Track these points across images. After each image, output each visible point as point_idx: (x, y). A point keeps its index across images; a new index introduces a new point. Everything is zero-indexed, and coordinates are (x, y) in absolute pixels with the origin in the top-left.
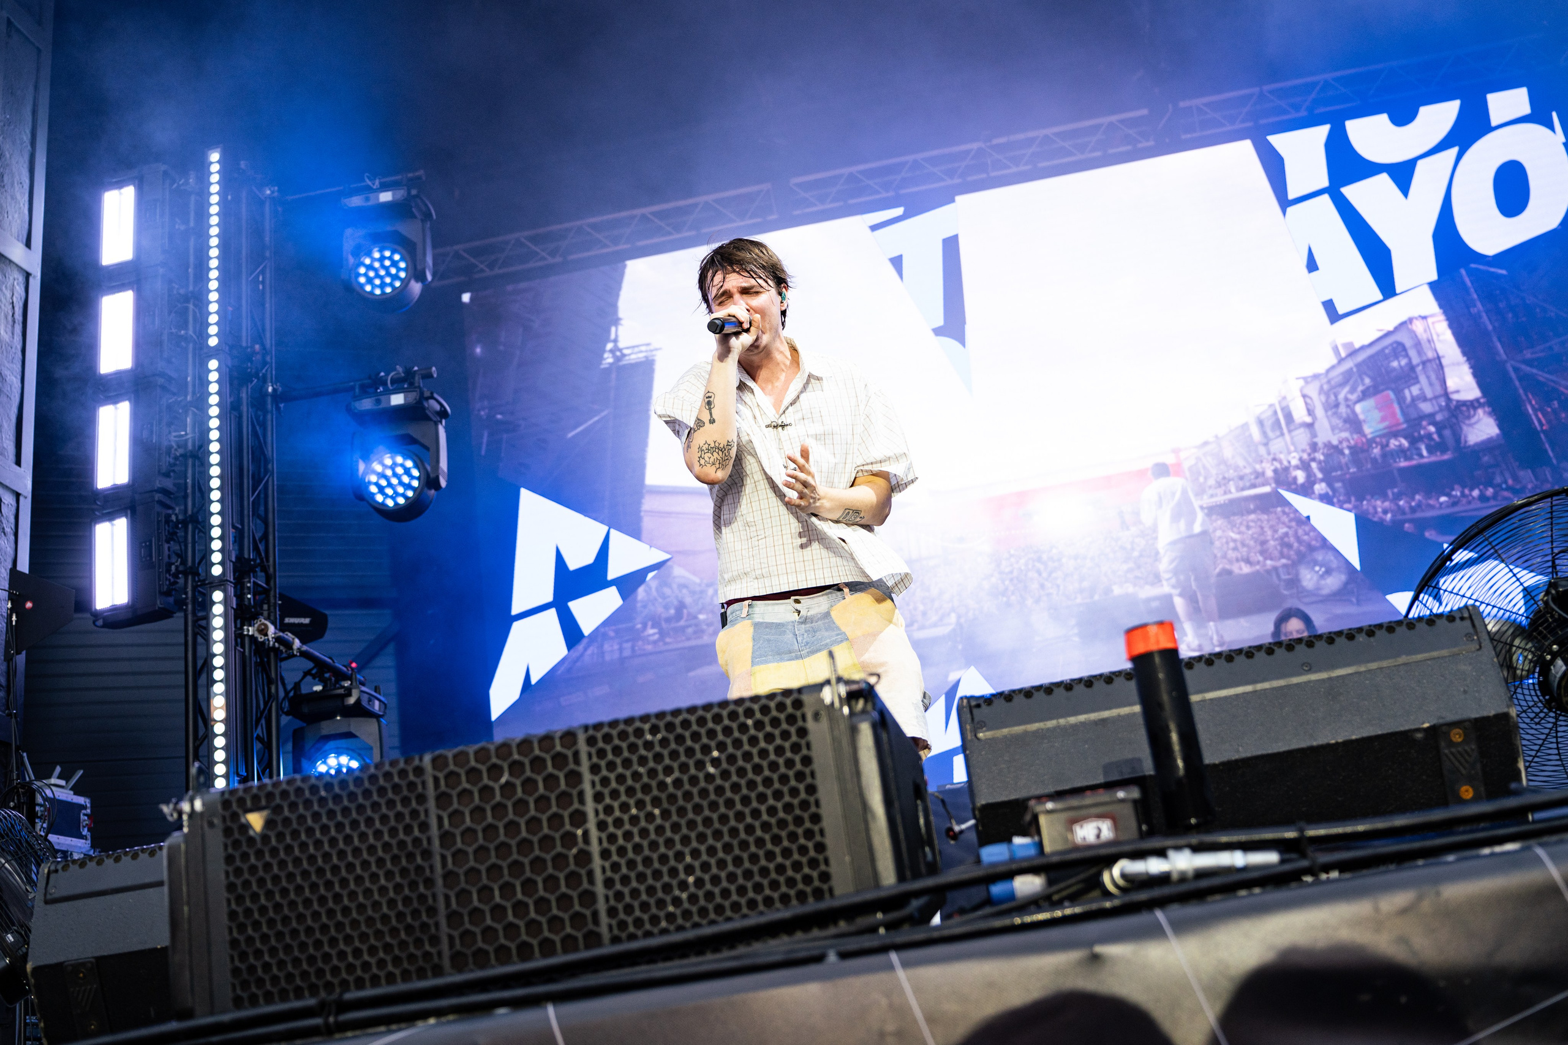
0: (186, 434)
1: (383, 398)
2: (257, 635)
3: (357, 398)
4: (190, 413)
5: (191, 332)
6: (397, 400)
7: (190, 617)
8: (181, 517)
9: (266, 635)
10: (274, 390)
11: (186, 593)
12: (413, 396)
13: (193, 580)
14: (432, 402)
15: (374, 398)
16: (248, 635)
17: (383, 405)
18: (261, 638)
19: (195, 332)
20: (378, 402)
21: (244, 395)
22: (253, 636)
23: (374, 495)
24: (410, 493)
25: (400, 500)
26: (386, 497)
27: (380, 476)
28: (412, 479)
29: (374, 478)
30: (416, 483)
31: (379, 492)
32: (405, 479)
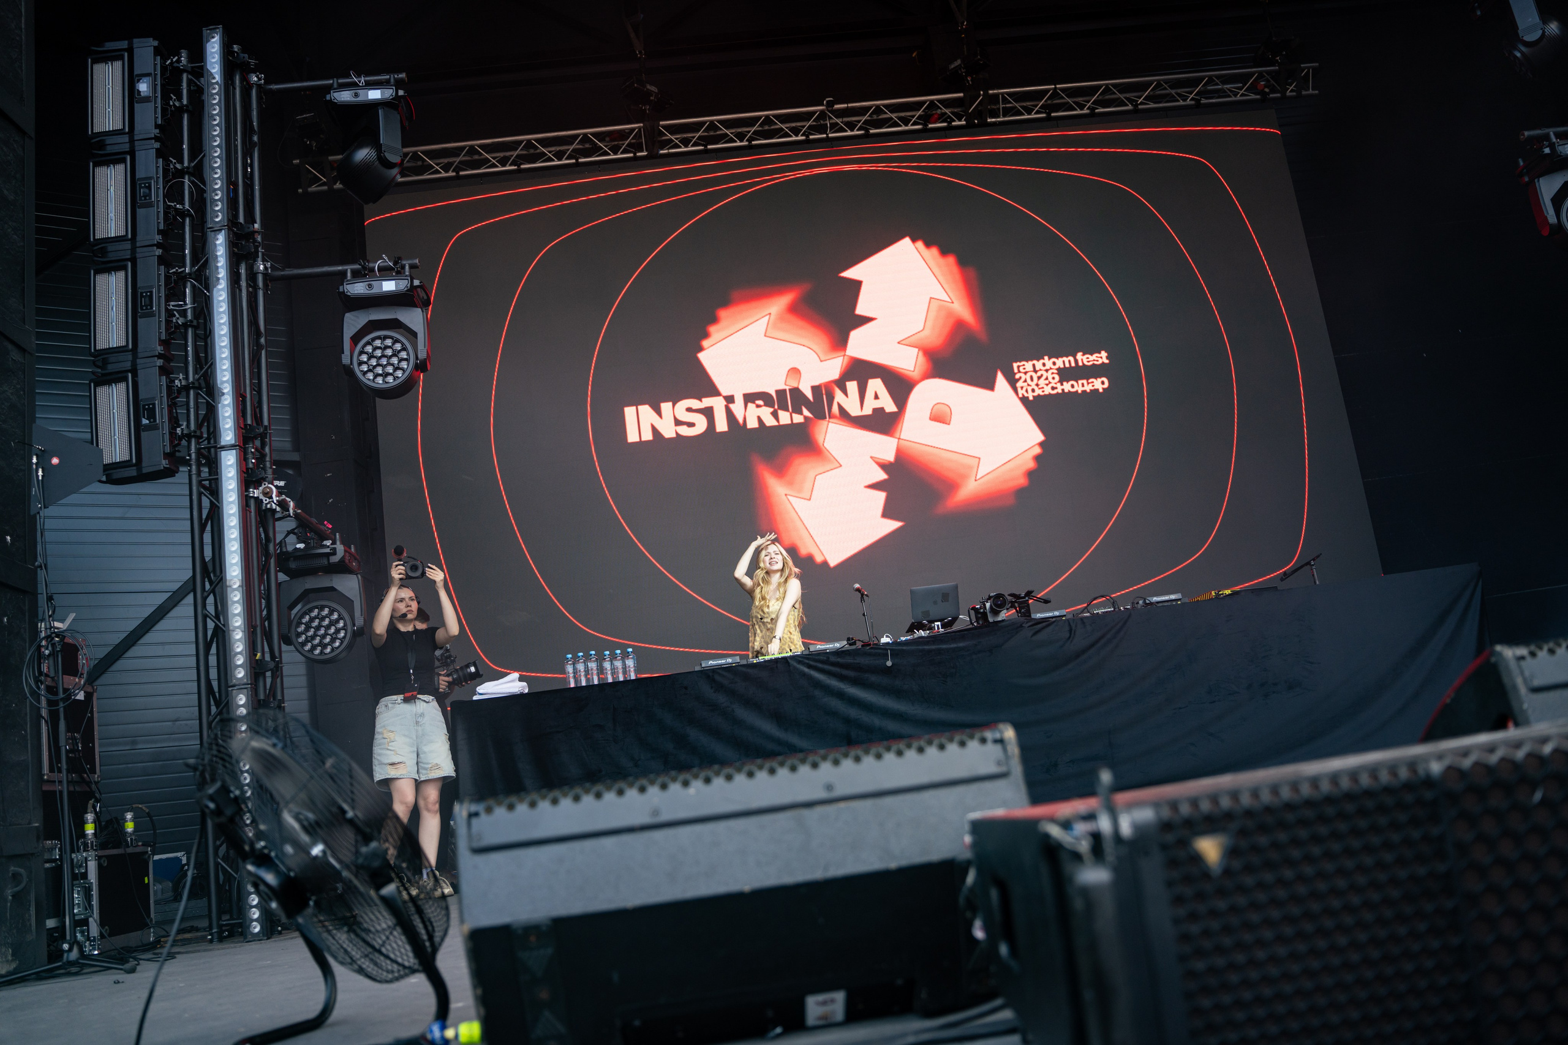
0: (186, 304)
1: (374, 283)
2: (261, 497)
3: (348, 282)
4: (189, 284)
5: (187, 206)
6: (389, 286)
7: (194, 478)
8: (184, 383)
9: (271, 497)
10: (266, 268)
11: (190, 455)
12: (403, 285)
13: (198, 443)
15: (365, 284)
16: (253, 497)
17: (376, 290)
18: (266, 500)
19: (192, 205)
20: (371, 287)
21: (243, 271)
22: (258, 497)
23: (365, 373)
24: (399, 373)
25: (390, 379)
26: (376, 376)
27: (371, 357)
28: (401, 360)
29: (364, 358)
30: (404, 365)
31: (369, 371)
32: (395, 360)
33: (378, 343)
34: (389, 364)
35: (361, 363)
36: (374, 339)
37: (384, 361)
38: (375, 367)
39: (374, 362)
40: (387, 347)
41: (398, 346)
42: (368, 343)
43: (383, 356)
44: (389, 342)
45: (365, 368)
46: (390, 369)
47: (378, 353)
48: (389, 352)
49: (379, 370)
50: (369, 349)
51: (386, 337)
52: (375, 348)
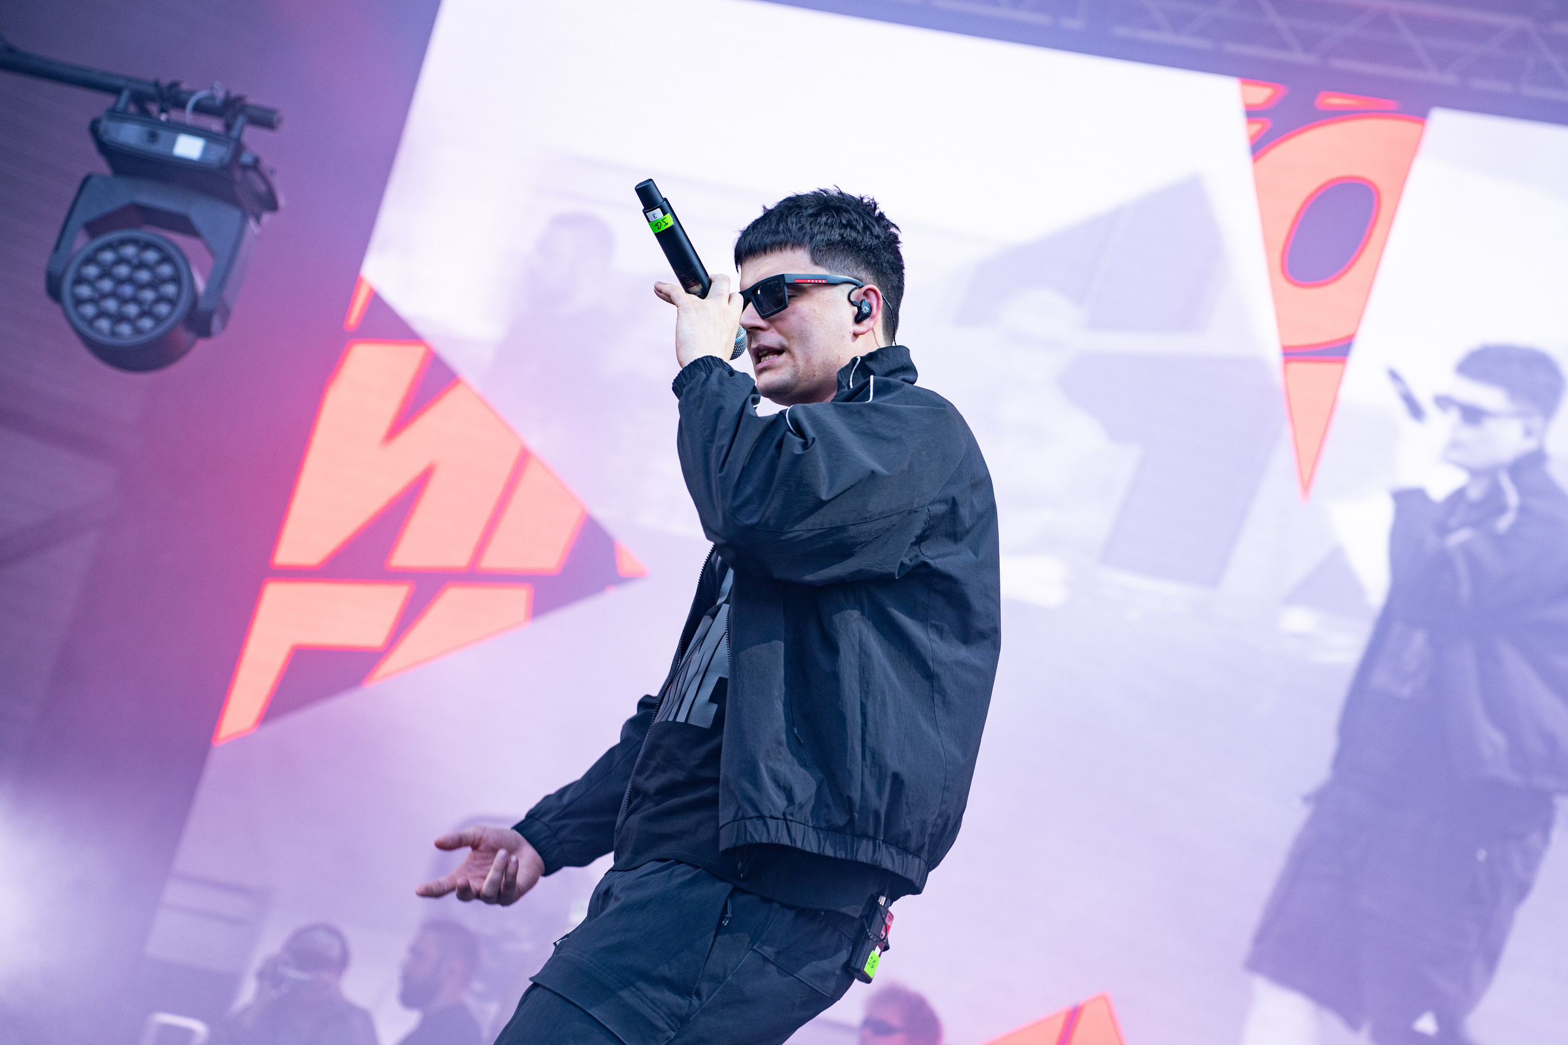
1: (163, 134)
3: (114, 114)
6: (189, 147)
12: (220, 153)
14: (252, 176)
15: (146, 129)
17: (158, 148)
20: (153, 137)
23: (79, 302)
24: (147, 323)
25: (125, 329)
26: (102, 314)
27: (106, 273)
28: (161, 299)
29: (92, 271)
30: (163, 309)
31: (91, 301)
32: (148, 295)
33: (130, 251)
34: (134, 300)
35: (80, 280)
36: (124, 242)
37: (127, 290)
38: (105, 296)
39: (107, 285)
40: (142, 265)
41: (166, 270)
42: (110, 246)
43: (129, 280)
44: (151, 256)
45: (85, 291)
46: (132, 310)
47: (123, 270)
48: (144, 276)
49: (111, 305)
50: (108, 256)
51: (146, 246)
52: (121, 261)
